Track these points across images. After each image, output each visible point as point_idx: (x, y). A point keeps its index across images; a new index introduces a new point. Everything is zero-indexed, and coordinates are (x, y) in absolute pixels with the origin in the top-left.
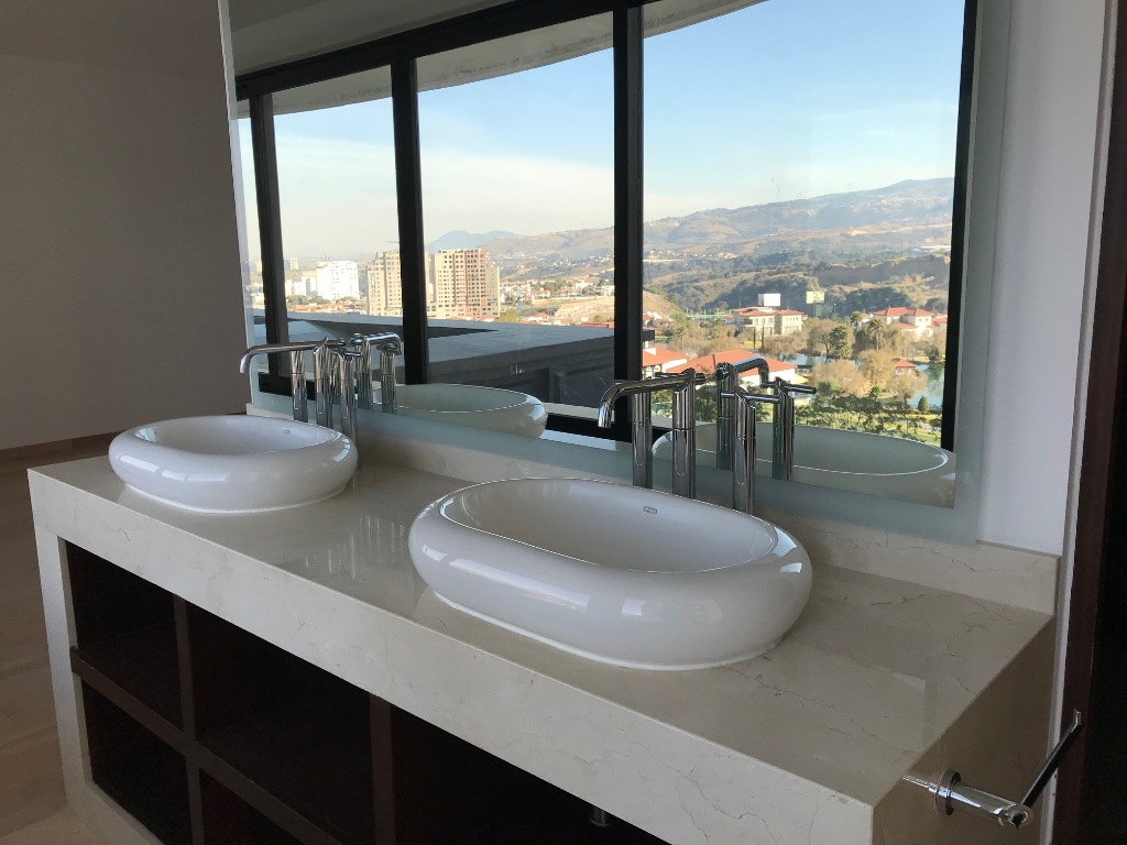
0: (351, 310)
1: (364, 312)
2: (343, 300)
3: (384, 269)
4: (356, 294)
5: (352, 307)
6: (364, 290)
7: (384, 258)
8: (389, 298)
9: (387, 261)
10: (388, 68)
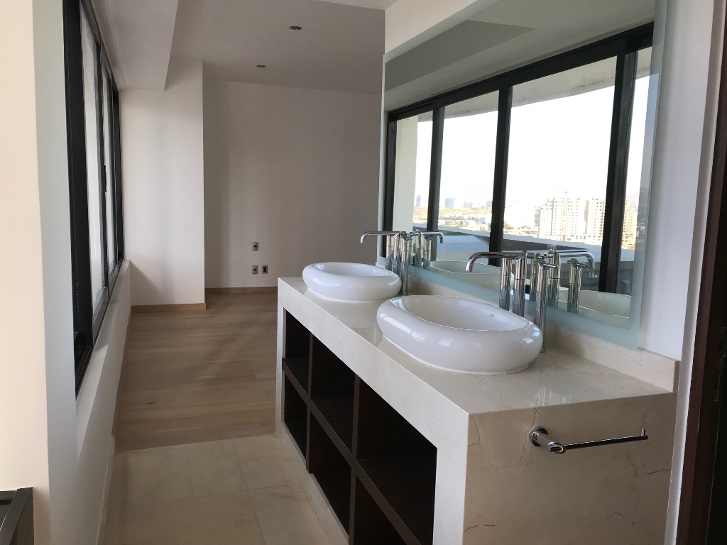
0: (527, 235)
1: (535, 236)
2: (523, 228)
3: (552, 209)
4: (532, 225)
5: (528, 232)
6: (537, 222)
7: (553, 202)
8: (553, 228)
9: (555, 204)
10: (497, 92)
